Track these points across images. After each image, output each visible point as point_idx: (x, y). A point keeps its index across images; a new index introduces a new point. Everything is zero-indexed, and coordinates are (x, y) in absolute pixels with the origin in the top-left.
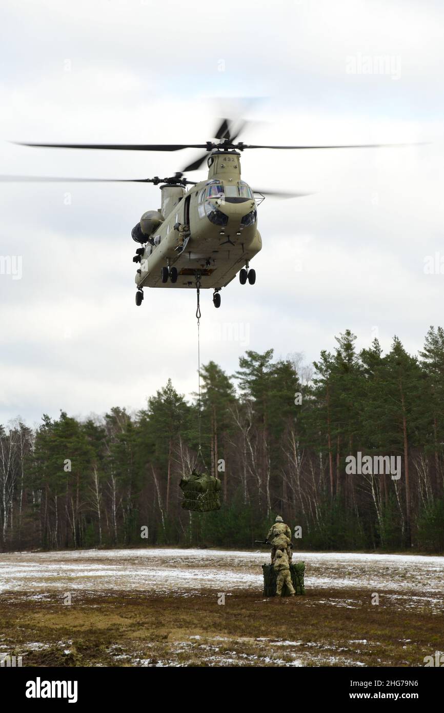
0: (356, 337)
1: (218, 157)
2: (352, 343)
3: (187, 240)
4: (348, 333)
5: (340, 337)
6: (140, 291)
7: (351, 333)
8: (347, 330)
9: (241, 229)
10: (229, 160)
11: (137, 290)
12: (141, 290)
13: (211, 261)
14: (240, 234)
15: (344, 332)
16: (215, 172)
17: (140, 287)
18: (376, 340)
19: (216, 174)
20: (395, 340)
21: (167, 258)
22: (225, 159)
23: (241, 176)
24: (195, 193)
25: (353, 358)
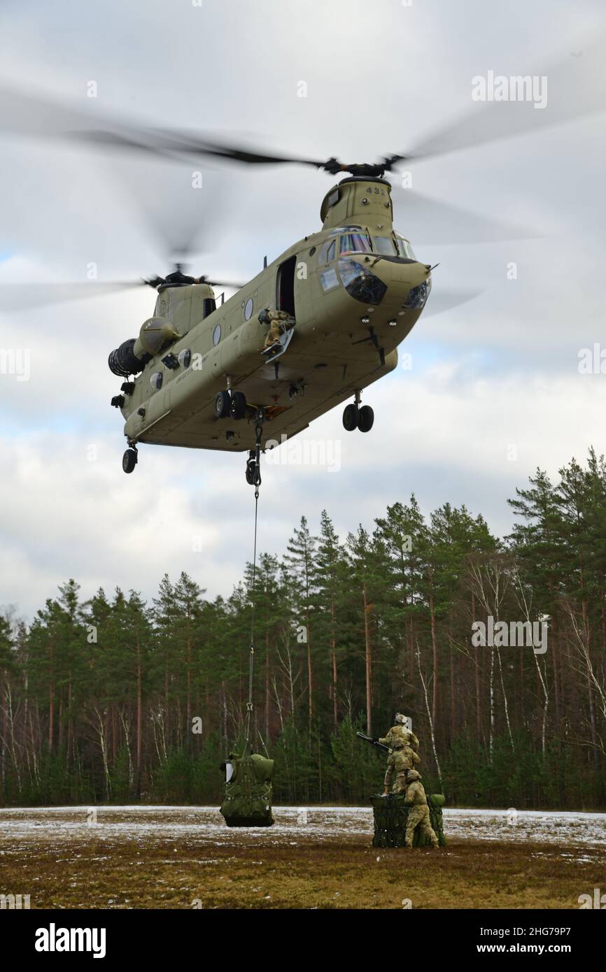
0: (79, 587)
1: (356, 185)
2: (75, 592)
3: (290, 334)
4: (72, 583)
5: (63, 586)
6: (131, 448)
7: (75, 582)
8: (71, 580)
9: (401, 314)
10: (377, 192)
11: (127, 447)
12: (134, 447)
13: (298, 386)
14: (395, 324)
15: (68, 582)
16: (350, 214)
17: (132, 444)
18: (101, 589)
19: (353, 215)
20: (117, 592)
21: (228, 375)
22: (369, 190)
23: (393, 223)
24: (309, 250)
25: (76, 608)
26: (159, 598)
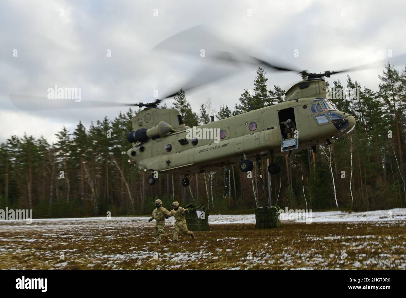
3: (297, 140)
21: (245, 153)
24: (302, 106)
26: (89, 131)
